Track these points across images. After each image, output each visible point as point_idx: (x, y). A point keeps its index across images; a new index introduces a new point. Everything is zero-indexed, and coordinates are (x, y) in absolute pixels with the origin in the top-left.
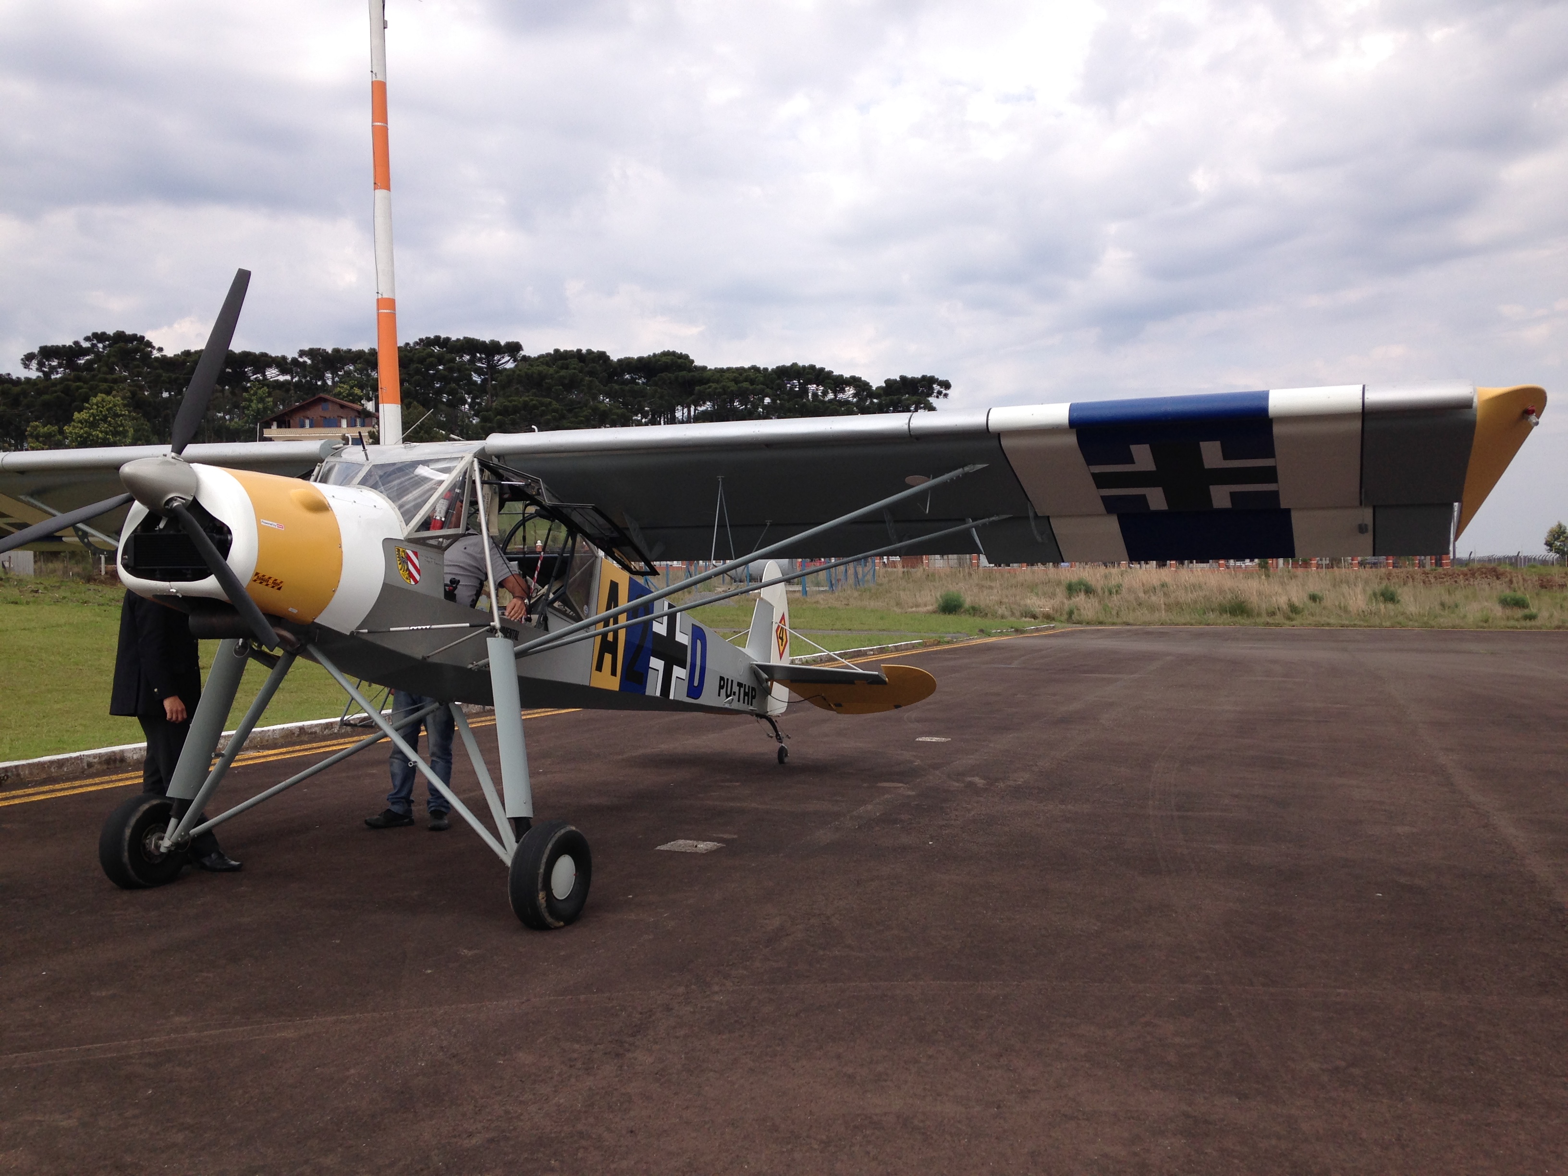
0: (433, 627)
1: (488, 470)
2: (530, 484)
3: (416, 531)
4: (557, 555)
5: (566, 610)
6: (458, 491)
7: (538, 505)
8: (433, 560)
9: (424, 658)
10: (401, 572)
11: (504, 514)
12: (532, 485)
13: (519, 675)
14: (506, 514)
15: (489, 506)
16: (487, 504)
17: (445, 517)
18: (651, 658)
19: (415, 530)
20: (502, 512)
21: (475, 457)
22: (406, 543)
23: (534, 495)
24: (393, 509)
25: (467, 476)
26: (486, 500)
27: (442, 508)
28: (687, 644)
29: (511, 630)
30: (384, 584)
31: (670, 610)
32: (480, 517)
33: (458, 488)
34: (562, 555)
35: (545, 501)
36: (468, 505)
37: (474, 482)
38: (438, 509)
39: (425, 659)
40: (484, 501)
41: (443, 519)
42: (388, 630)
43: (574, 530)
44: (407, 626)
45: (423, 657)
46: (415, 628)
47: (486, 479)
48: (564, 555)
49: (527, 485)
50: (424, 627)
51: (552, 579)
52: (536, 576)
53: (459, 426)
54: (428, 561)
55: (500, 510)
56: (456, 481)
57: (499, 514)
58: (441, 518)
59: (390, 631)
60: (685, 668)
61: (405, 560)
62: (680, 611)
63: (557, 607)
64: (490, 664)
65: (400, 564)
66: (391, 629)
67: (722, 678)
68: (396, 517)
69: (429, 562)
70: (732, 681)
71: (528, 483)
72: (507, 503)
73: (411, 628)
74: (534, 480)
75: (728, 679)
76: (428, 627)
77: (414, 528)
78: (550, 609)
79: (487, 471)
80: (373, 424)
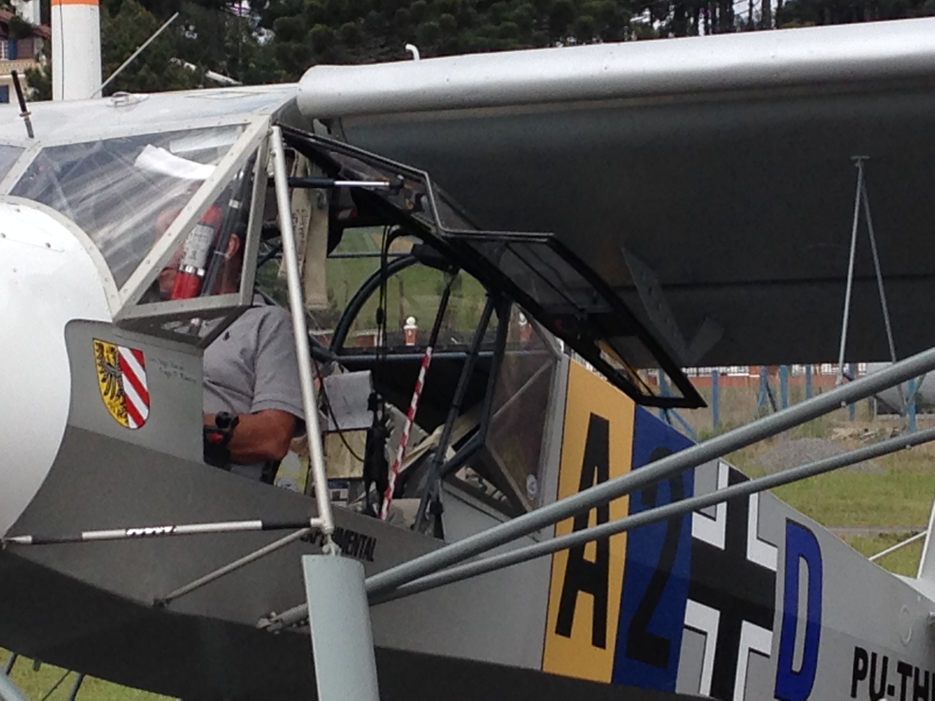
0: (179, 529)
1: (303, 153)
2: (401, 186)
3: (140, 303)
4: (463, 354)
5: (485, 488)
6: (234, 204)
7: (419, 236)
8: (178, 371)
9: (159, 604)
10: (107, 398)
11: (337, 257)
12: (406, 186)
13: (378, 644)
14: (343, 257)
15: (305, 239)
16: (302, 234)
17: (206, 268)
18: (689, 602)
19: (138, 299)
20: (334, 253)
21: (274, 124)
22: (117, 331)
23: (411, 211)
24: (89, 251)
25: (256, 170)
26: (298, 226)
27: (198, 246)
28: (775, 569)
29: (356, 535)
30: (68, 426)
31: (734, 487)
32: (286, 267)
33: (235, 199)
34: (475, 354)
35: (435, 225)
36: (258, 237)
37: (271, 182)
38: (189, 249)
39: (161, 605)
40: (294, 228)
41: (201, 273)
42: (77, 537)
43: (503, 294)
44: (119, 528)
45: (156, 601)
46: (139, 532)
47: (299, 175)
48: (481, 353)
49: (396, 188)
50: (158, 530)
51: (452, 411)
52: (414, 405)
53: (228, 50)
54: (166, 373)
55: (330, 249)
56: (232, 182)
57: (328, 257)
58: (196, 270)
59: (82, 540)
60: (770, 628)
61: (117, 369)
62: (758, 489)
63: (463, 478)
64: (311, 620)
65: (104, 380)
66: (86, 535)
67: (860, 653)
68: (95, 270)
69: (168, 374)
70: (885, 659)
71: (398, 183)
72: (346, 230)
73: (130, 532)
74: (409, 176)
75: (874, 655)
76: (168, 529)
77: (135, 293)
78: (447, 486)
79: (301, 155)
80: (36, 51)
